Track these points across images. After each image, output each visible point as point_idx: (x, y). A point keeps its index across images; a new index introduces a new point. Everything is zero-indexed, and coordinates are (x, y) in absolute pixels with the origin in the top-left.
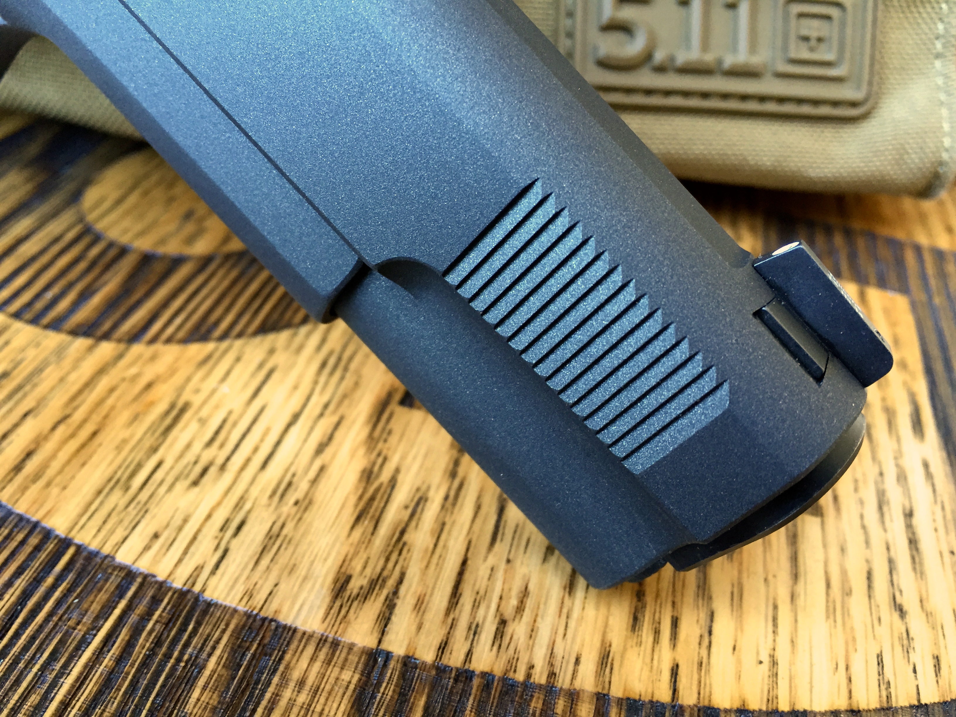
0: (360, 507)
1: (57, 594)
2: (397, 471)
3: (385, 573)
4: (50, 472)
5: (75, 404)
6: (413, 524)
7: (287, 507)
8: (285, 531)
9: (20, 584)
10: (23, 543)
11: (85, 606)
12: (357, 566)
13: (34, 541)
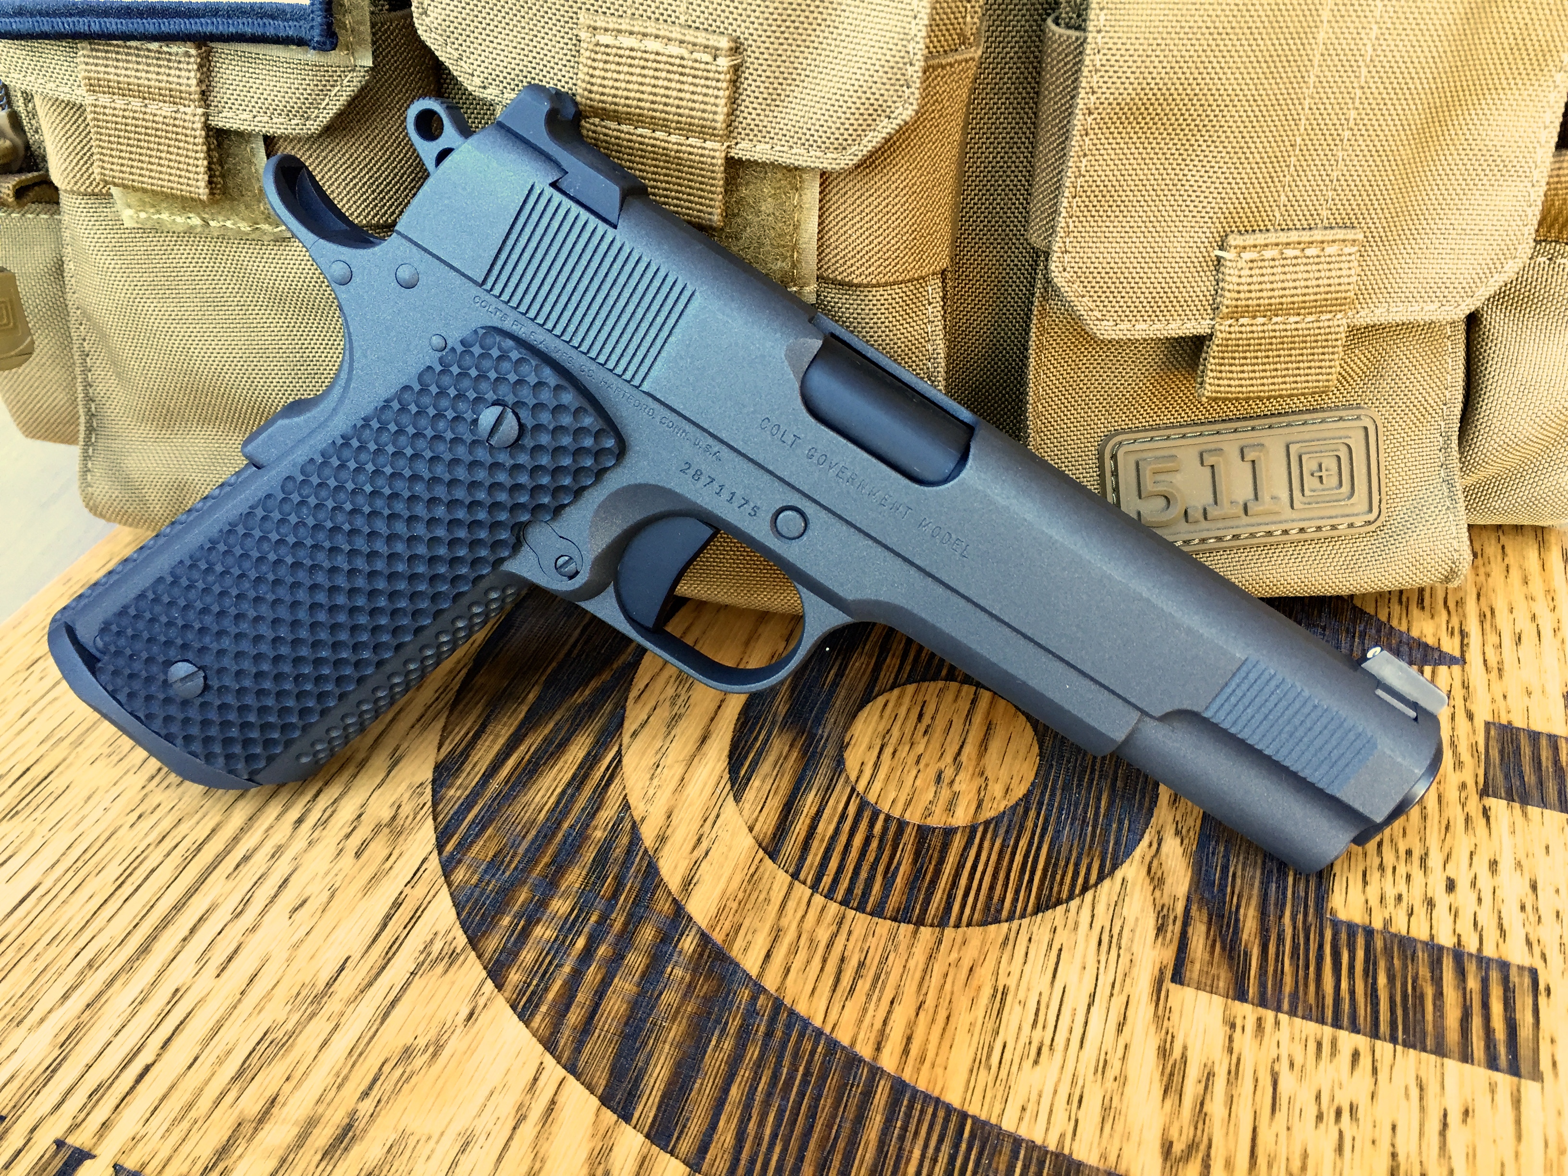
0: (1164, 1083)
1: (973, 1157)
2: (1185, 1048)
3: (1197, 1140)
4: (930, 1055)
5: (924, 991)
6: (1208, 1096)
7: (1109, 1084)
8: (1113, 1106)
9: (946, 1148)
10: (934, 1115)
11: (994, 1165)
12: (1174, 1134)
13: (941, 1114)
